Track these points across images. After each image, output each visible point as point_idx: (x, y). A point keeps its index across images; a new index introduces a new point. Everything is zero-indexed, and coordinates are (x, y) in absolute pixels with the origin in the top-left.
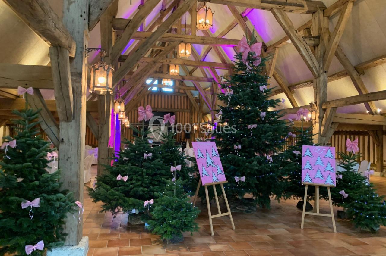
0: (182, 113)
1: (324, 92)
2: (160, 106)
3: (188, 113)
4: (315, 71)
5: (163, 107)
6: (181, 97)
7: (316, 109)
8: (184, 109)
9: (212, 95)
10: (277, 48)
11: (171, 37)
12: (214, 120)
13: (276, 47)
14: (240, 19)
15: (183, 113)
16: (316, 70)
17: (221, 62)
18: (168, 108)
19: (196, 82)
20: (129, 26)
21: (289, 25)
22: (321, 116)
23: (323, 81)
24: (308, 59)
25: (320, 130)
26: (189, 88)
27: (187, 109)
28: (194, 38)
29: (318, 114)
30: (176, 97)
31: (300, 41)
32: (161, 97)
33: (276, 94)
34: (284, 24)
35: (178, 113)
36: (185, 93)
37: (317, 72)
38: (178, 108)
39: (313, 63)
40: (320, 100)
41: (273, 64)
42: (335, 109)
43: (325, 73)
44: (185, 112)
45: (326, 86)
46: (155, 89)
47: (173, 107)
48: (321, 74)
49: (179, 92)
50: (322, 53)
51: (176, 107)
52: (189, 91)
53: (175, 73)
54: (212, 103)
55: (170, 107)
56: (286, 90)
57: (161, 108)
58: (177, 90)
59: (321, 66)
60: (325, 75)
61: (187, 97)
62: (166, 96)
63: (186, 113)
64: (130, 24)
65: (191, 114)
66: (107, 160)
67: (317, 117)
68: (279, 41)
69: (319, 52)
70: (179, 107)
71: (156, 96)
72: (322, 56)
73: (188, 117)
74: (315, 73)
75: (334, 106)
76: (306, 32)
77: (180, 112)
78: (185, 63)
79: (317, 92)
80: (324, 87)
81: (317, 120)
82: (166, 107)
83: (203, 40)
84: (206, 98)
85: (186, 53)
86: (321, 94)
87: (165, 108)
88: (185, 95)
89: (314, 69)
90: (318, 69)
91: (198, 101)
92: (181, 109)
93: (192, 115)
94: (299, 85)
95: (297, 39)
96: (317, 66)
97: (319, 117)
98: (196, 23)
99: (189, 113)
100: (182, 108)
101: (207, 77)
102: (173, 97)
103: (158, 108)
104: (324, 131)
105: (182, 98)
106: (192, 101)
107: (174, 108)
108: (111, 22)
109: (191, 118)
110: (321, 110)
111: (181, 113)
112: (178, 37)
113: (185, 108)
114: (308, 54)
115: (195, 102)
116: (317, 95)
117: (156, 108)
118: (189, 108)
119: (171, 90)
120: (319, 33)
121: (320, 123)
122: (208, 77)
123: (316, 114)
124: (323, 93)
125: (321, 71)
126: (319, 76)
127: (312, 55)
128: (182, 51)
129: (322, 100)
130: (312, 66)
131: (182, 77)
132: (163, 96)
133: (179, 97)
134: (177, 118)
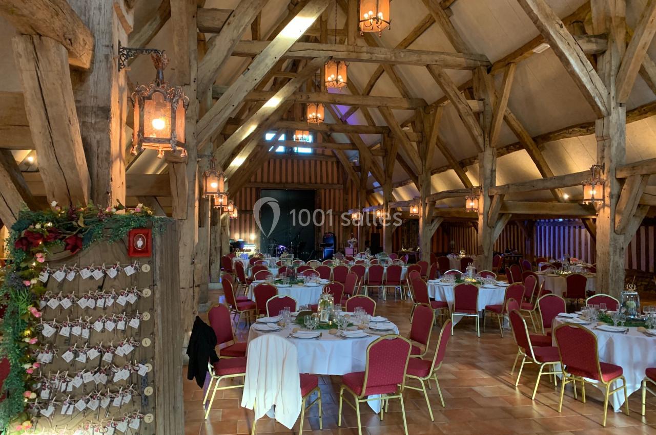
0: (330, 190)
1: (619, 144)
2: (290, 180)
3: (339, 190)
4: (600, 104)
5: (296, 180)
6: (327, 162)
7: (605, 179)
8: (333, 183)
9: (384, 157)
10: (512, 65)
11: (309, 49)
12: (389, 203)
13: (509, 64)
14: (439, 13)
15: (332, 191)
16: (603, 103)
17: (401, 97)
19: (356, 135)
20: (229, 24)
21: (546, 14)
22: (616, 192)
23: (616, 123)
24: (585, 80)
25: (613, 220)
26: (342, 147)
27: (338, 183)
28: (353, 50)
29: (608, 190)
30: (318, 163)
31: (569, 44)
32: (293, 162)
33: (509, 153)
34: (535, 11)
35: (323, 191)
36: (335, 156)
37: (604, 106)
38: (322, 183)
39: (596, 88)
40: (611, 161)
41: (504, 94)
42: (645, 178)
43: (620, 108)
44: (334, 189)
45: (622, 133)
46: (281, 149)
47: (313, 181)
48: (612, 109)
49: (323, 154)
50: (613, 68)
51: (319, 180)
52: (341, 151)
53: (317, 118)
54: (385, 172)
55: (307, 180)
56: (528, 143)
57: (293, 182)
58: (319, 151)
59: (613, 94)
60: (620, 111)
61: (338, 162)
62: (301, 162)
63: (337, 192)
64: (231, 18)
65: (346, 192)
66: (191, 291)
67: (607, 194)
68: (516, 51)
69: (608, 66)
70: (325, 181)
71: (284, 162)
72: (613, 73)
73: (340, 198)
74: (599, 108)
75: (644, 172)
76: (576, 28)
77: (325, 190)
78: (335, 100)
79: (604, 146)
80: (618, 135)
81: (607, 201)
83: (371, 53)
84: (374, 163)
85: (337, 81)
86: (613, 149)
87: (299, 183)
88: (334, 160)
89: (597, 99)
90: (606, 100)
91: (359, 168)
92: (328, 183)
93: (347, 194)
94: (556, 134)
95: (562, 41)
96: (604, 92)
97: (611, 196)
98: (359, 19)
99: (342, 191)
100: (330, 181)
101: (374, 125)
102: (313, 163)
103: (287, 183)
104: (620, 222)
105: (330, 163)
106: (347, 169)
107: (316, 183)
108: (194, 17)
109: (347, 200)
110: (615, 181)
111: (327, 191)
112: (322, 50)
113: (335, 181)
114: (585, 71)
115: (353, 171)
116: (603, 151)
117: (284, 184)
118: (341, 181)
119: (308, 151)
120: (607, 29)
121: (613, 206)
122: (377, 125)
123: (604, 189)
124: (617, 148)
125: (613, 104)
126: (609, 114)
127: (594, 72)
128: (330, 77)
129: (614, 161)
130: (593, 95)
131: (329, 127)
132: (295, 161)
133: (324, 163)
134: (320, 200)
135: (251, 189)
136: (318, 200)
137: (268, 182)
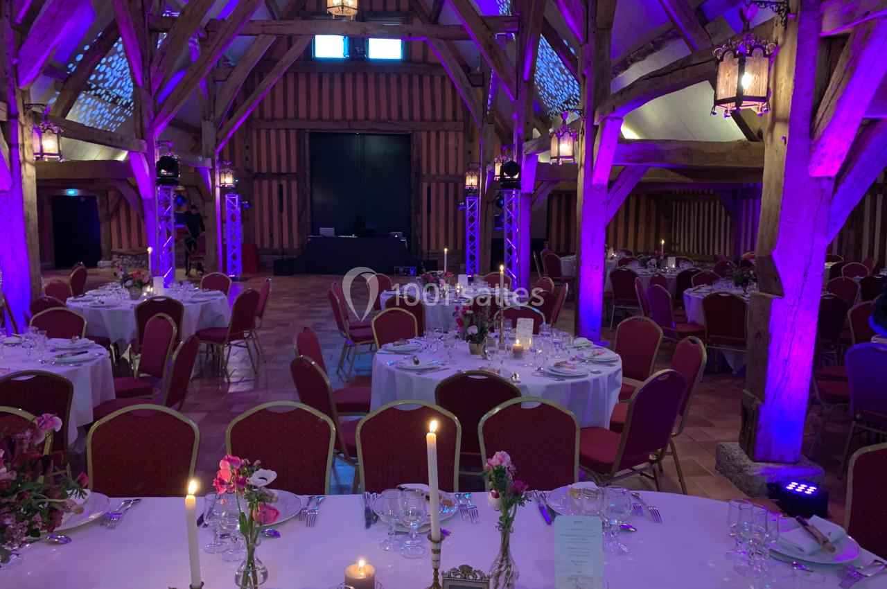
0: (438, 134)
2: (361, 116)
3: (456, 132)
5: (372, 115)
6: (432, 79)
8: (444, 120)
15: (442, 134)
18: (390, 119)
27: (455, 119)
30: (416, 78)
32: (366, 77)
35: (424, 135)
38: (422, 119)
44: (447, 132)
47: (406, 115)
49: (424, 62)
51: (417, 115)
55: (395, 115)
57: (367, 119)
58: (417, 54)
62: (382, 78)
63: (452, 134)
65: (469, 137)
70: (428, 115)
71: (349, 77)
73: (457, 149)
77: (429, 132)
82: (384, 116)
87: (378, 120)
92: (434, 120)
93: (472, 141)
99: (461, 135)
100: (439, 117)
102: (405, 79)
103: (355, 119)
107: (411, 119)
109: (470, 152)
111: (433, 134)
113: (449, 116)
117: (349, 121)
118: (460, 116)
119: (395, 54)
132: (371, 77)
133: (426, 80)
134: (419, 152)
135: (287, 130)
136: (415, 152)
137: (320, 118)
